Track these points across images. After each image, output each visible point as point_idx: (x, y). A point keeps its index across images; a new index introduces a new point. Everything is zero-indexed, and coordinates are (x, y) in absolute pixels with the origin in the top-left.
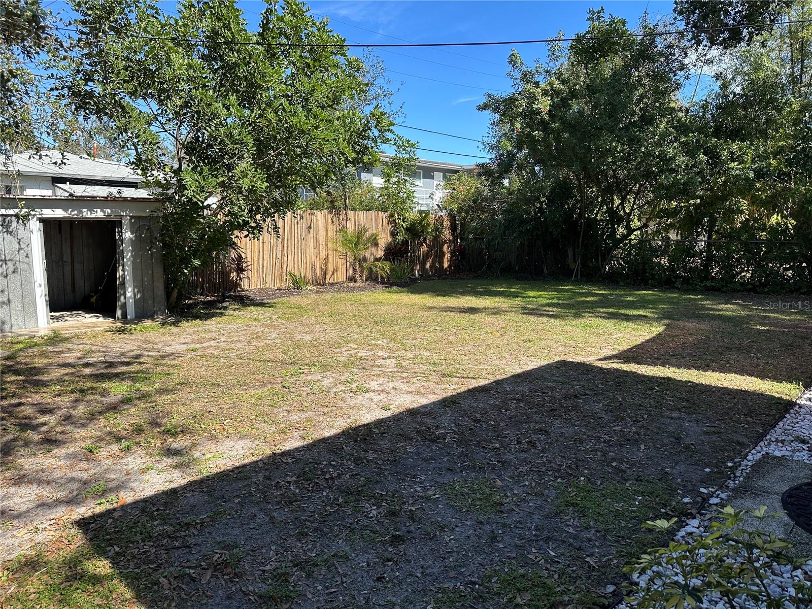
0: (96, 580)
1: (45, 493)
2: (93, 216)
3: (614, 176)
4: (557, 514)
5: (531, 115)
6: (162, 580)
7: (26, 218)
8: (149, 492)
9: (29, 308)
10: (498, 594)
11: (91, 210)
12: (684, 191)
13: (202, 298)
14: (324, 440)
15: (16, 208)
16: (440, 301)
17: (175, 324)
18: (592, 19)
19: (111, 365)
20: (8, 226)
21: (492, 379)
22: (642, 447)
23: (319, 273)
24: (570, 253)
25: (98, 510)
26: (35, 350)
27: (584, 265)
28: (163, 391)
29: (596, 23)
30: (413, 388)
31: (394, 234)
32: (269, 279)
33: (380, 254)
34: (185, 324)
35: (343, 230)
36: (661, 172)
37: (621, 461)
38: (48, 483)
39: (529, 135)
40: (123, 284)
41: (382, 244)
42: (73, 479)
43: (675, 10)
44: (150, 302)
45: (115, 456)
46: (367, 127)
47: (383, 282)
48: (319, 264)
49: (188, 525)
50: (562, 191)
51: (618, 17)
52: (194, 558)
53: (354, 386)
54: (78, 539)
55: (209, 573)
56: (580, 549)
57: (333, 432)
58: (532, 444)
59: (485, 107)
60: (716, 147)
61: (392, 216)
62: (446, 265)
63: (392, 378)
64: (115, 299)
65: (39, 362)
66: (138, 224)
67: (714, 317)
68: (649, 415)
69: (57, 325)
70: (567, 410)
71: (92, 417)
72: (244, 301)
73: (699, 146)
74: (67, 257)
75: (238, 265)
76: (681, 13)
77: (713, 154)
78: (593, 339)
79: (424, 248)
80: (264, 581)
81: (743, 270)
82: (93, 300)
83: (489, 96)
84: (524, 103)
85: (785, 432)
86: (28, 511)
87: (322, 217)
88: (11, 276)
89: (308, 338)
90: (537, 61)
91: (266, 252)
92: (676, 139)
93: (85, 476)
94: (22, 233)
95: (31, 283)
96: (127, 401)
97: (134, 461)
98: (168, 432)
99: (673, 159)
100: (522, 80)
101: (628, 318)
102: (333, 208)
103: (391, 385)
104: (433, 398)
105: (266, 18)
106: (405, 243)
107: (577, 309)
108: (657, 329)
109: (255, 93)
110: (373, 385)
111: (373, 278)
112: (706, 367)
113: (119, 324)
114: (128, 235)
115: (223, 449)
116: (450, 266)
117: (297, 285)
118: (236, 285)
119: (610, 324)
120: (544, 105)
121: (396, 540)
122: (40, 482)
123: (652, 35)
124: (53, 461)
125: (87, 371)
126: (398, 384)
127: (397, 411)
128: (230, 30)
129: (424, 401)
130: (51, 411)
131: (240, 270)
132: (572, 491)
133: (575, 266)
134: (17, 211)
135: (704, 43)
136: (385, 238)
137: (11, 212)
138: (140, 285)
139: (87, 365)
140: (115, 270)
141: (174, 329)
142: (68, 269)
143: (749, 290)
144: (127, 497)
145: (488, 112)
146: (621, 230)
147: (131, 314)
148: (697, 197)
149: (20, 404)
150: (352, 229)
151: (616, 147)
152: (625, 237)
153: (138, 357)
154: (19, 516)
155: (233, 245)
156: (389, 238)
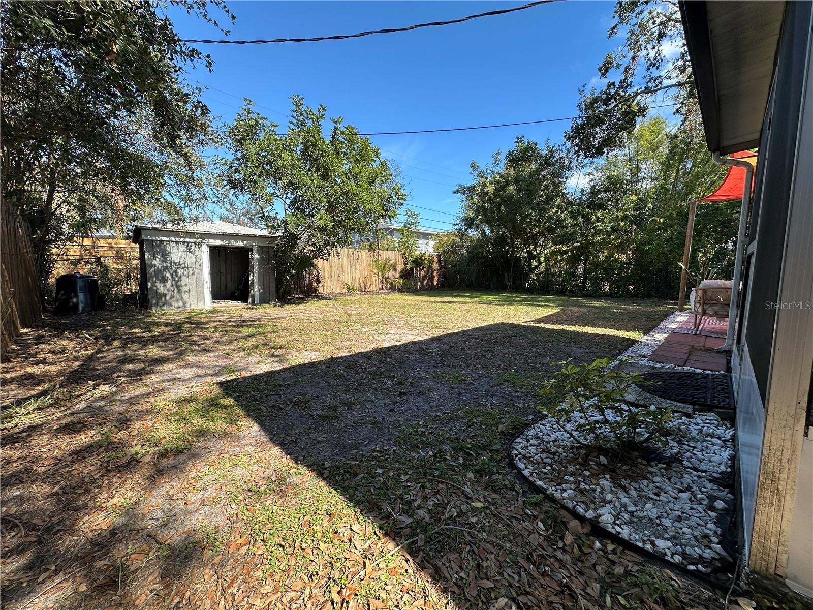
0: (225, 407)
1: (199, 371)
2: (237, 244)
3: (531, 232)
4: (498, 385)
5: (483, 194)
6: (262, 407)
7: (200, 244)
8: (259, 372)
9: (200, 296)
10: (462, 418)
11: (236, 241)
12: (570, 238)
13: (297, 296)
14: (362, 353)
15: (195, 238)
16: (432, 299)
17: (281, 306)
18: (517, 142)
19: (244, 321)
20: (190, 248)
21: (461, 330)
22: (548, 358)
23: (363, 285)
24: (506, 276)
25: (229, 379)
26: (202, 316)
27: (514, 283)
28: (271, 332)
29: (520, 144)
30: (415, 333)
31: (405, 264)
32: (334, 288)
33: (398, 275)
34: (286, 306)
35: (377, 261)
36: (557, 227)
37: (536, 363)
38: (202, 367)
39: (483, 206)
40: (253, 283)
41: (399, 270)
42: (217, 366)
43: (565, 136)
44: (268, 294)
45: (242, 357)
46: (390, 196)
47: (399, 290)
48: (362, 280)
49: (280, 385)
50: (501, 241)
51: (533, 140)
52: (282, 400)
53: (380, 332)
54: (217, 391)
55: (290, 406)
56: (512, 400)
57: (366, 350)
58: (484, 356)
59: (458, 191)
60: (589, 214)
61: (404, 254)
62: (435, 283)
63: (403, 328)
64: (248, 292)
65: (203, 320)
66: (261, 250)
67: (588, 306)
68: (552, 344)
69: (215, 305)
70: (504, 342)
71: (231, 342)
72: (320, 298)
73: (578, 212)
74: (223, 270)
75: (317, 278)
76: (569, 138)
77: (587, 219)
78: (519, 314)
79: (423, 273)
80: (322, 410)
81: (604, 285)
82: (236, 294)
83: (460, 185)
84: (479, 189)
85: (633, 352)
86: (189, 379)
87: (365, 253)
88: (191, 277)
89: (354, 312)
90: (487, 165)
91: (333, 273)
92: (566, 210)
93: (224, 364)
94: (197, 253)
95: (202, 280)
96: (251, 336)
97: (252, 360)
98: (273, 348)
99: (564, 220)
100: (478, 176)
101: (539, 306)
102: (371, 248)
103: (401, 332)
104: (425, 337)
105: (334, 132)
106: (412, 269)
107: (511, 303)
108: (556, 310)
109: (328, 173)
110: (391, 331)
111: (393, 288)
112: (585, 326)
113: (250, 306)
114: (256, 256)
115: (303, 355)
116: (437, 284)
117: (350, 290)
118: (316, 290)
119: (529, 308)
120: (491, 189)
121: (402, 394)
122: (198, 367)
123: (552, 152)
124: (206, 358)
125: (230, 324)
126: (406, 331)
127: (405, 342)
128: (314, 138)
129: (420, 338)
130: (208, 339)
131: (318, 281)
132: (507, 376)
133: (509, 283)
134: (195, 240)
135: (581, 156)
136: (400, 267)
137: (191, 240)
138: (262, 284)
139: (230, 321)
140: (249, 276)
141: (280, 308)
142: (223, 277)
143: (608, 296)
144: (247, 374)
145: (459, 194)
146: (534, 263)
147: (257, 301)
148: (577, 242)
149: (190, 336)
150: (381, 260)
151: (531, 213)
152: (537, 267)
153: (259, 319)
154: (184, 380)
155: (315, 266)
156: (403, 266)
